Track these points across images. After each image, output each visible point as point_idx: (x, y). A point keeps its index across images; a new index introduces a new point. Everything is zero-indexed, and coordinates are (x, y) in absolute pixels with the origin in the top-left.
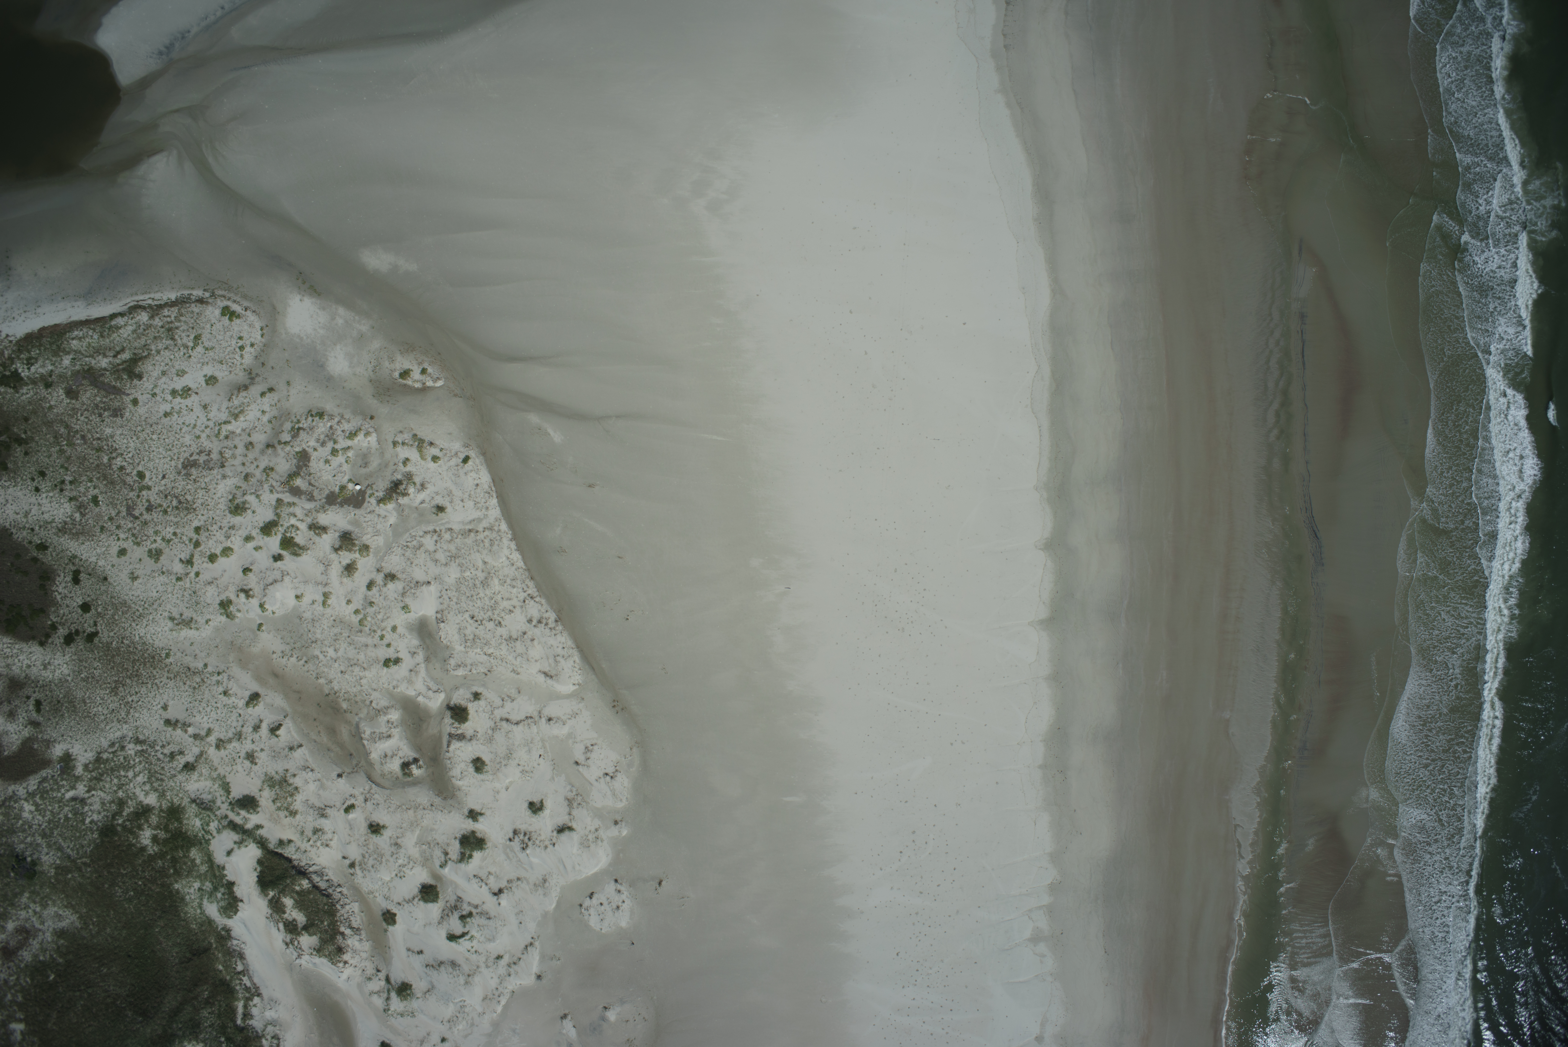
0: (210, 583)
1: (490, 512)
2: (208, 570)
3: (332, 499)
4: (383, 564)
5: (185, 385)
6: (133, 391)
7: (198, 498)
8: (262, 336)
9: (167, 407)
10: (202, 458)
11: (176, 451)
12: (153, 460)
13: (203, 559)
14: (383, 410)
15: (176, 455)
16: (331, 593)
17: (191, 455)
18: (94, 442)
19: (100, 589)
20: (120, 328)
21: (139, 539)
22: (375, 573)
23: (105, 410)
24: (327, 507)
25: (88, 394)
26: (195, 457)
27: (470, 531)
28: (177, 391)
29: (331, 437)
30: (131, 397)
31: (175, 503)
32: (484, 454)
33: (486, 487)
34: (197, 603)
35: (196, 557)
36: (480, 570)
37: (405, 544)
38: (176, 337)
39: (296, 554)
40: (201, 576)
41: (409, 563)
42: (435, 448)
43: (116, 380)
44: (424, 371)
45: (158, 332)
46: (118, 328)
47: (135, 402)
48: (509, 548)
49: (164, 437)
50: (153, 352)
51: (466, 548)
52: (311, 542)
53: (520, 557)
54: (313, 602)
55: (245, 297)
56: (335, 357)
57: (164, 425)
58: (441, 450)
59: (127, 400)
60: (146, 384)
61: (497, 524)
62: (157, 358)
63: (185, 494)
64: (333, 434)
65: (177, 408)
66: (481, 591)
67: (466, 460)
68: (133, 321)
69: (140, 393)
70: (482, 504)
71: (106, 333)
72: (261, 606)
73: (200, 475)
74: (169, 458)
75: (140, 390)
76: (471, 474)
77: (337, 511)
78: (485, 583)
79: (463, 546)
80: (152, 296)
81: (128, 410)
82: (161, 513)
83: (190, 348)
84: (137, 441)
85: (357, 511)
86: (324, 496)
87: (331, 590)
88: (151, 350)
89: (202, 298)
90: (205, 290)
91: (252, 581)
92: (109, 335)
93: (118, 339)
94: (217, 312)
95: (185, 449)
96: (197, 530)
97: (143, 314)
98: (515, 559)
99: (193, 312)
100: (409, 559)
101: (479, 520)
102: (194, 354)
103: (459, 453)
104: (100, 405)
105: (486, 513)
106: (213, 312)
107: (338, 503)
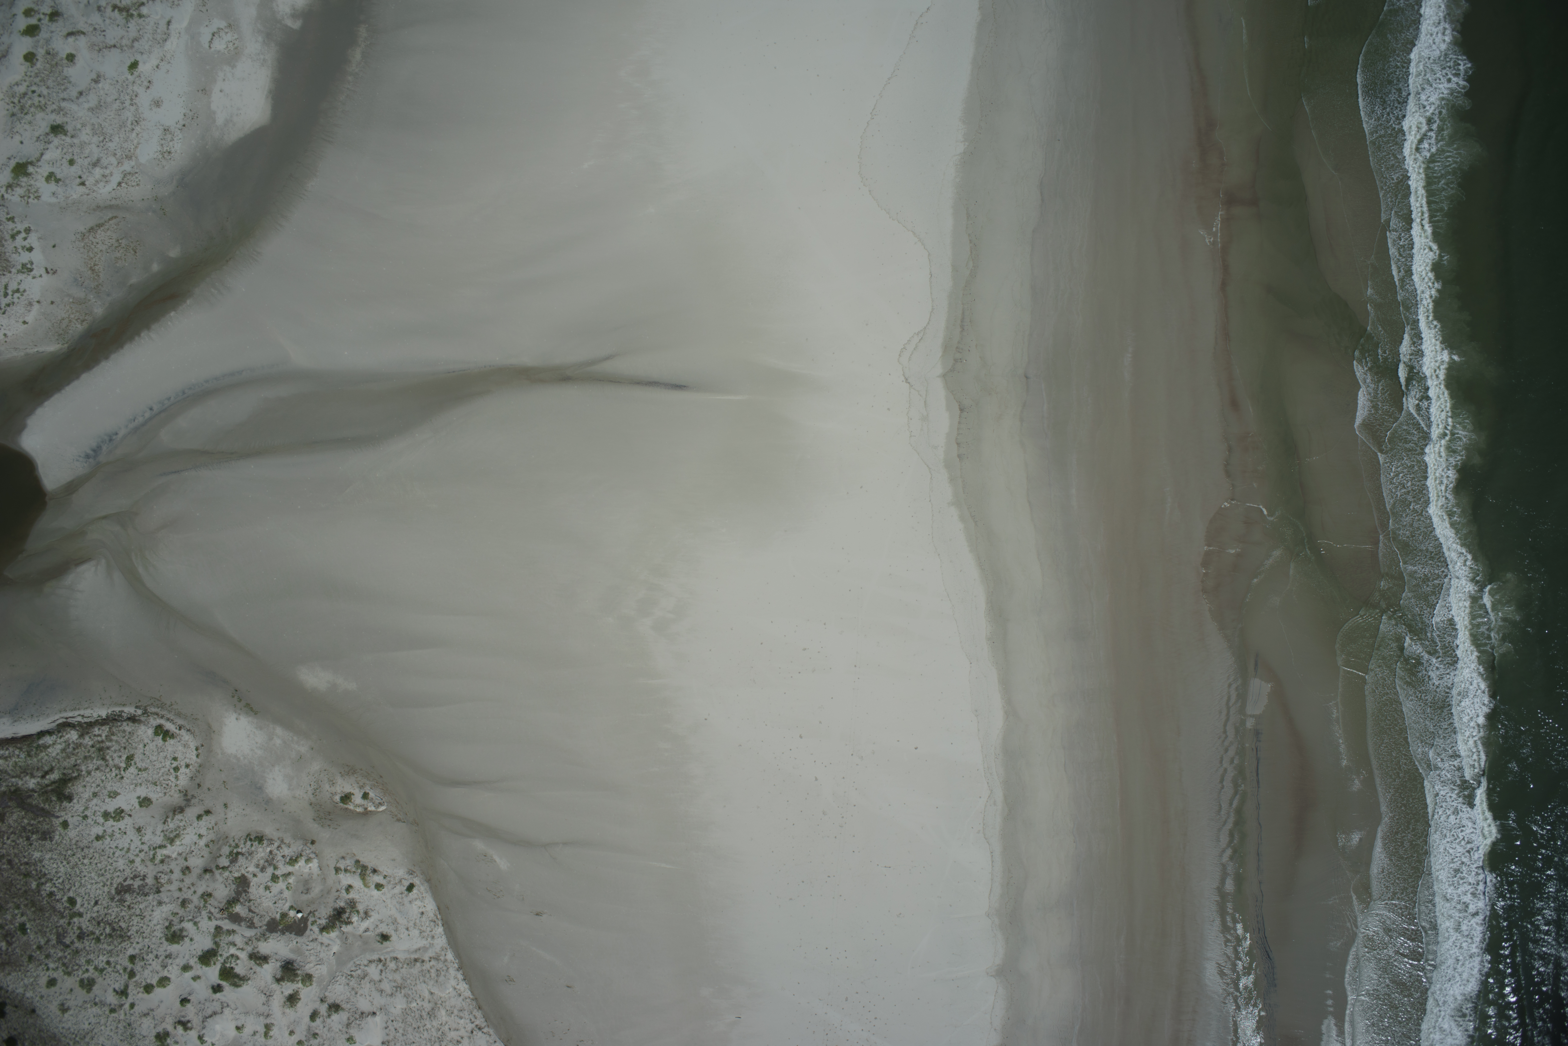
0: (146, 1015)
1: (436, 941)
2: (144, 1001)
3: (273, 927)
4: (327, 994)
5: (117, 807)
6: (63, 813)
7: (133, 925)
8: (197, 756)
9: (99, 830)
10: (137, 883)
11: (109, 876)
12: (84, 886)
13: (138, 989)
14: (323, 834)
15: (109, 881)
16: (273, 1024)
17: (125, 880)
18: (22, 867)
19: (27, 1022)
20: (48, 747)
21: (70, 969)
22: (319, 1002)
23: (33, 833)
24: (268, 935)
25: (15, 817)
26: (129, 882)
27: (416, 960)
28: (109, 813)
29: (270, 861)
30: (61, 820)
31: (108, 930)
32: (428, 881)
33: (431, 915)
34: (132, 1036)
35: (131, 987)
36: (426, 1000)
37: (349, 973)
38: (108, 757)
39: (236, 985)
40: (136, 1008)
41: (353, 993)
42: (378, 875)
43: (44, 802)
44: (365, 796)
45: (89, 751)
46: (46, 747)
47: (65, 824)
48: (455, 978)
49: (96, 861)
50: (83, 773)
51: (411, 978)
52: (252, 971)
53: (467, 986)
54: (255, 1033)
55: (179, 715)
56: (274, 779)
57: (96, 848)
58: (385, 877)
59: (57, 822)
60: (77, 806)
61: (443, 953)
62: (87, 779)
63: (119, 920)
64: (273, 859)
65: (109, 831)
66: (427, 1022)
67: (410, 888)
68: (62, 740)
69: (70, 815)
70: (428, 932)
71: (33, 753)
72: (200, 1038)
73: (134, 901)
74: (102, 884)
75: (71, 812)
76: (416, 903)
77: (279, 938)
78: (432, 1014)
79: (408, 976)
80: (82, 712)
81: (58, 833)
82: (94, 941)
83: (122, 769)
84: (67, 866)
85: (299, 939)
86: (265, 923)
87: (273, 1021)
88: (82, 771)
89: (135, 716)
90: (137, 707)
91: (190, 1012)
92: (37, 755)
93: (46, 757)
94: (150, 732)
95: (118, 873)
96: (132, 958)
97: (73, 732)
98: (462, 989)
99: (124, 731)
100: (353, 989)
101: (425, 949)
102: (127, 774)
103: (403, 881)
104: (27, 827)
105: (432, 942)
106: (145, 732)
107: (279, 930)
